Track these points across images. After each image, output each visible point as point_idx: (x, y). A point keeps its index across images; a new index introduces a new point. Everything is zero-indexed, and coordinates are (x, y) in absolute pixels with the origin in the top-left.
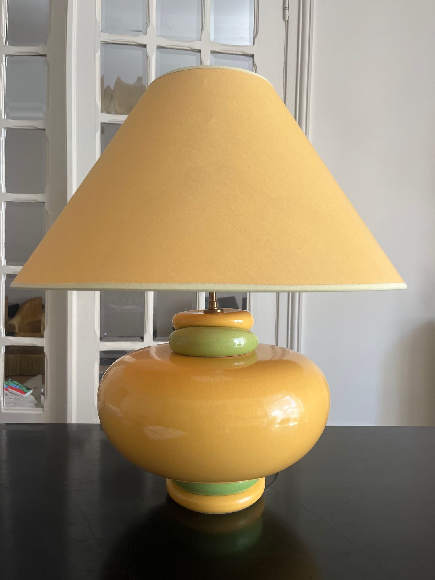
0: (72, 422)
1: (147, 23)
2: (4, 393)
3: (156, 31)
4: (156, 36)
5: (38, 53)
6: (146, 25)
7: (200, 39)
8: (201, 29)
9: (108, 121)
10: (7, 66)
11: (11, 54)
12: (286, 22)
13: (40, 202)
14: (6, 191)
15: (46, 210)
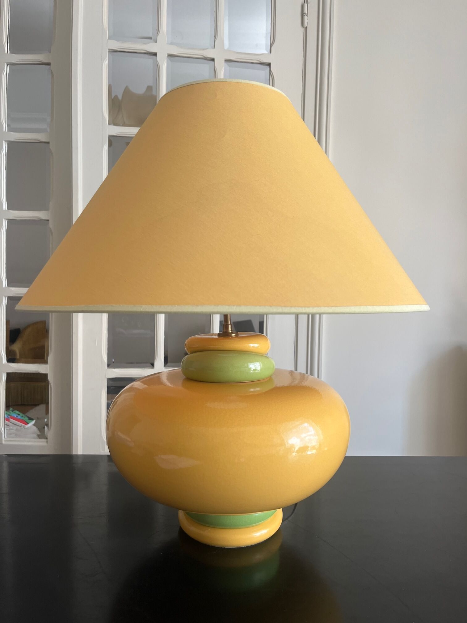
0: (77, 453)
1: (157, 30)
2: (5, 423)
3: (166, 38)
4: (167, 43)
5: (42, 62)
7: (214, 47)
8: (215, 36)
9: (116, 134)
10: (8, 76)
11: (13, 63)
12: (305, 28)
13: (43, 220)
14: (7, 208)
15: (50, 228)
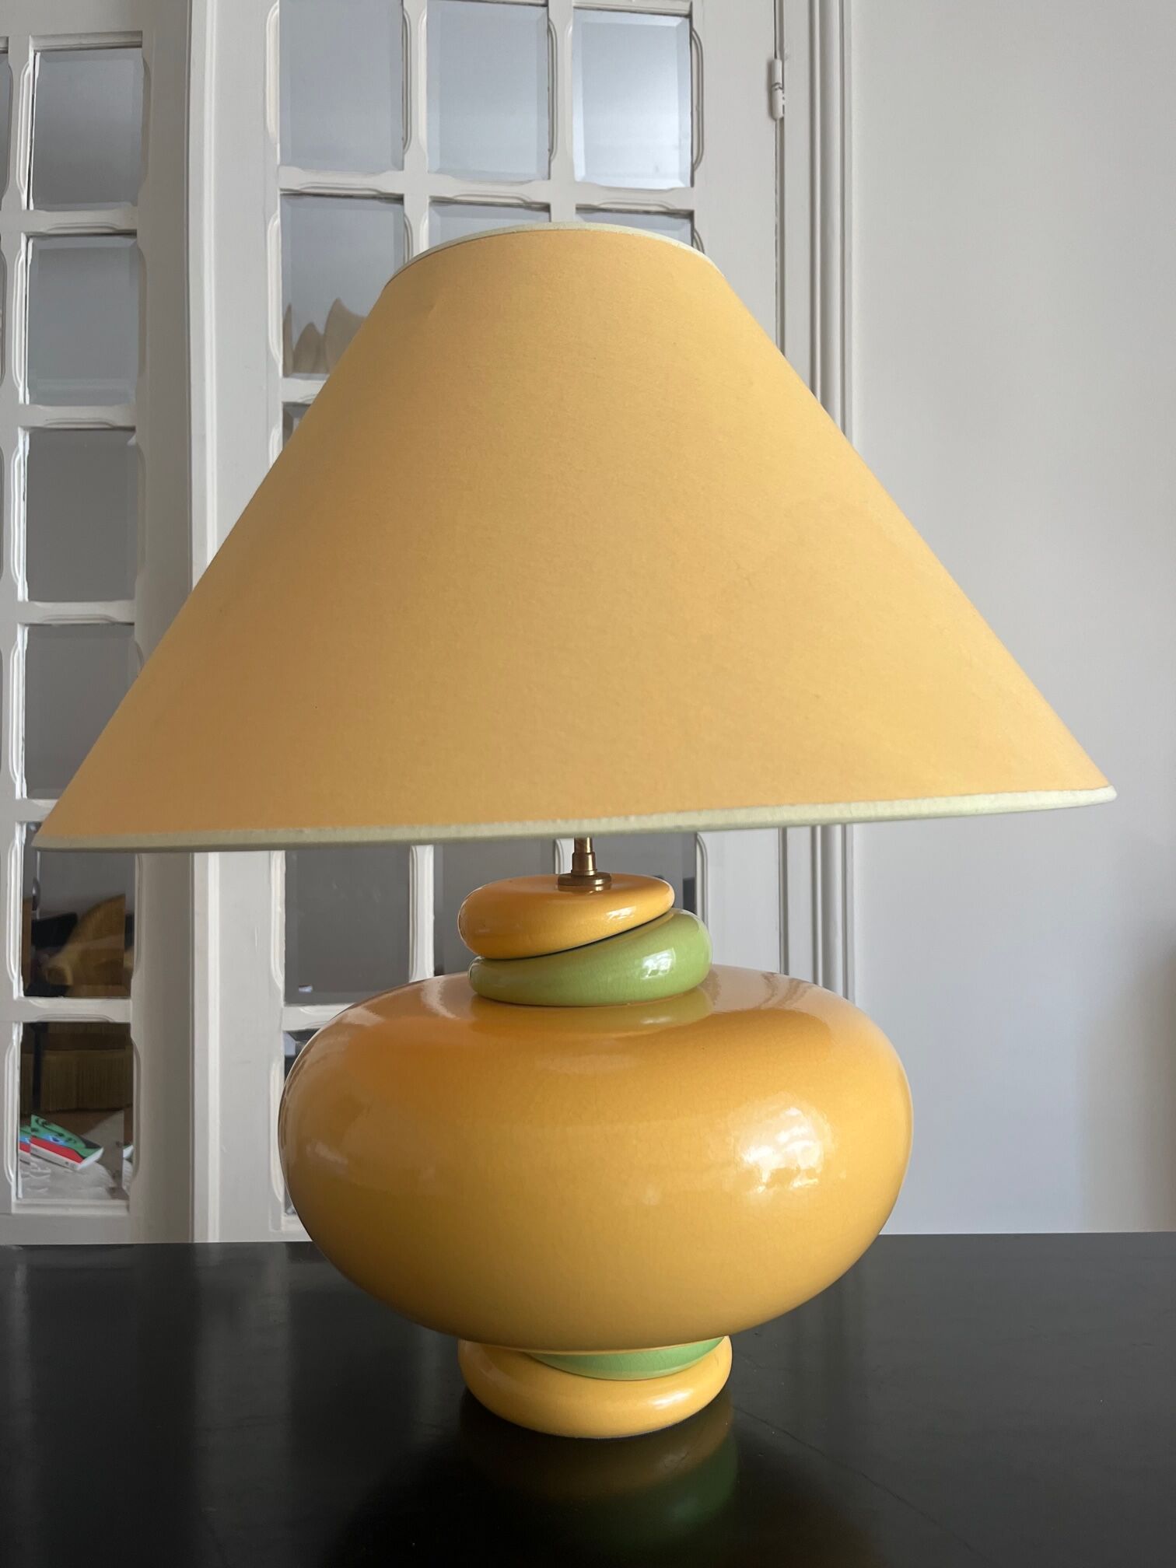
0: (207, 1238)
1: (403, 139)
2: (19, 1158)
3: (427, 159)
4: (429, 172)
5: (114, 229)
6: (401, 143)
7: (547, 176)
8: (549, 150)
9: (301, 398)
10: (30, 266)
11: (41, 233)
12: (778, 122)
13: (119, 623)
14: (29, 598)
15: (137, 645)
